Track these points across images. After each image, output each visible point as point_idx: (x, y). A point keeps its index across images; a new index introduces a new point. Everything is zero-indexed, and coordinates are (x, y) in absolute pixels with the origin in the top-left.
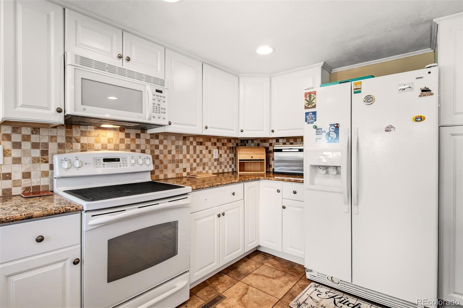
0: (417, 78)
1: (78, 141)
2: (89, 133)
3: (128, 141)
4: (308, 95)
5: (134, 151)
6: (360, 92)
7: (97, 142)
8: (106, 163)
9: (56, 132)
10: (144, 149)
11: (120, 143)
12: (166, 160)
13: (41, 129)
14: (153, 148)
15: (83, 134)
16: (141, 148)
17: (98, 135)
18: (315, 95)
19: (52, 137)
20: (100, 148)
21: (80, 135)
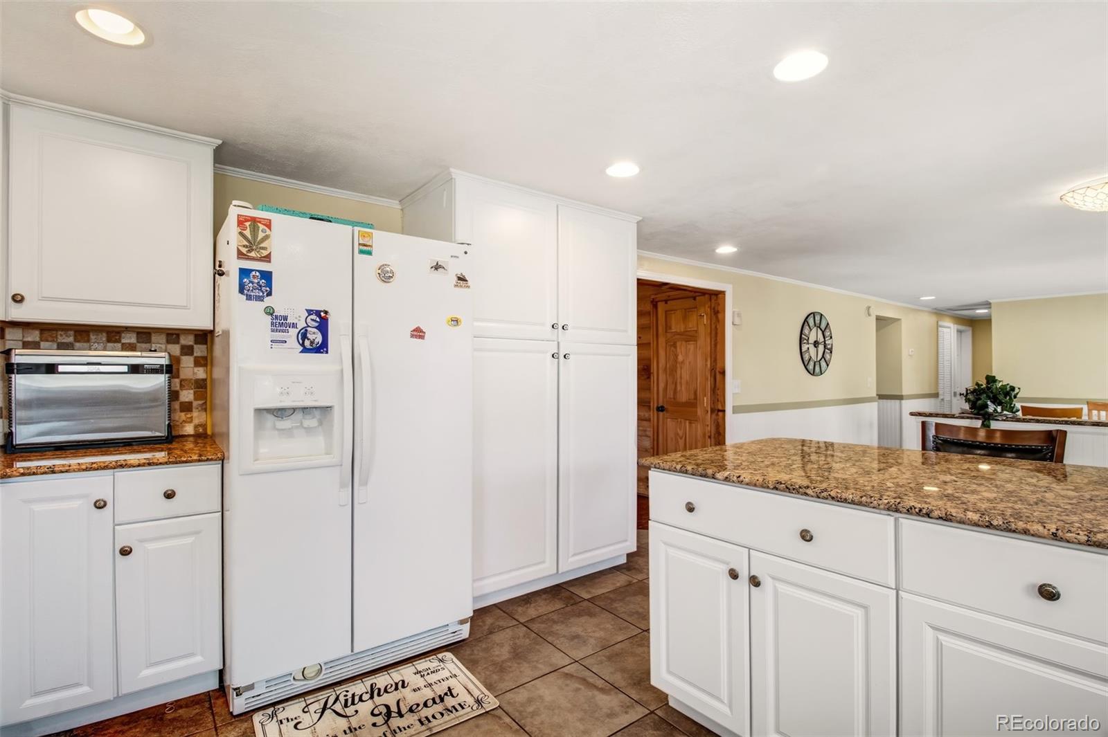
0: (452, 256)
4: (248, 224)
6: (370, 253)
18: (270, 229)
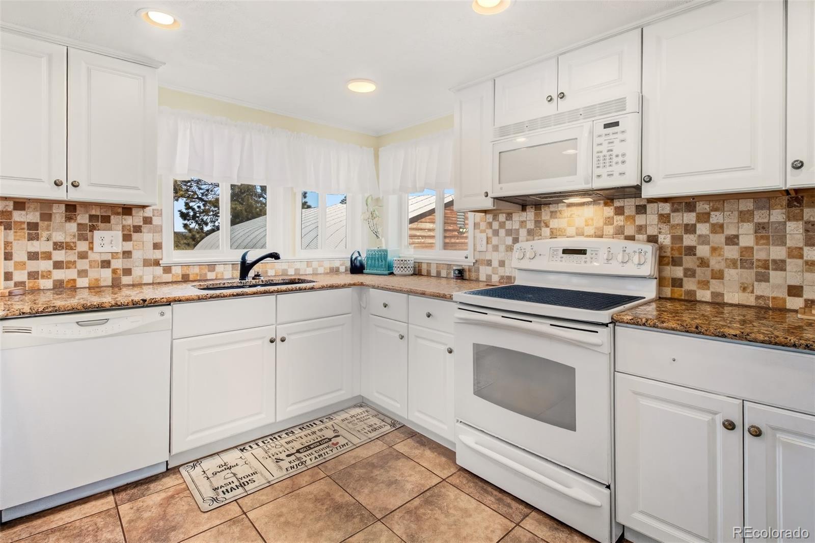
1: (547, 226)
2: (560, 213)
3: (619, 220)
5: (631, 238)
7: (569, 225)
8: (565, 255)
9: (525, 216)
10: (655, 234)
11: (605, 224)
12: (720, 258)
13: (513, 214)
14: (679, 232)
15: (553, 214)
16: (648, 232)
17: (571, 215)
19: (522, 222)
20: (574, 234)
21: (549, 217)
